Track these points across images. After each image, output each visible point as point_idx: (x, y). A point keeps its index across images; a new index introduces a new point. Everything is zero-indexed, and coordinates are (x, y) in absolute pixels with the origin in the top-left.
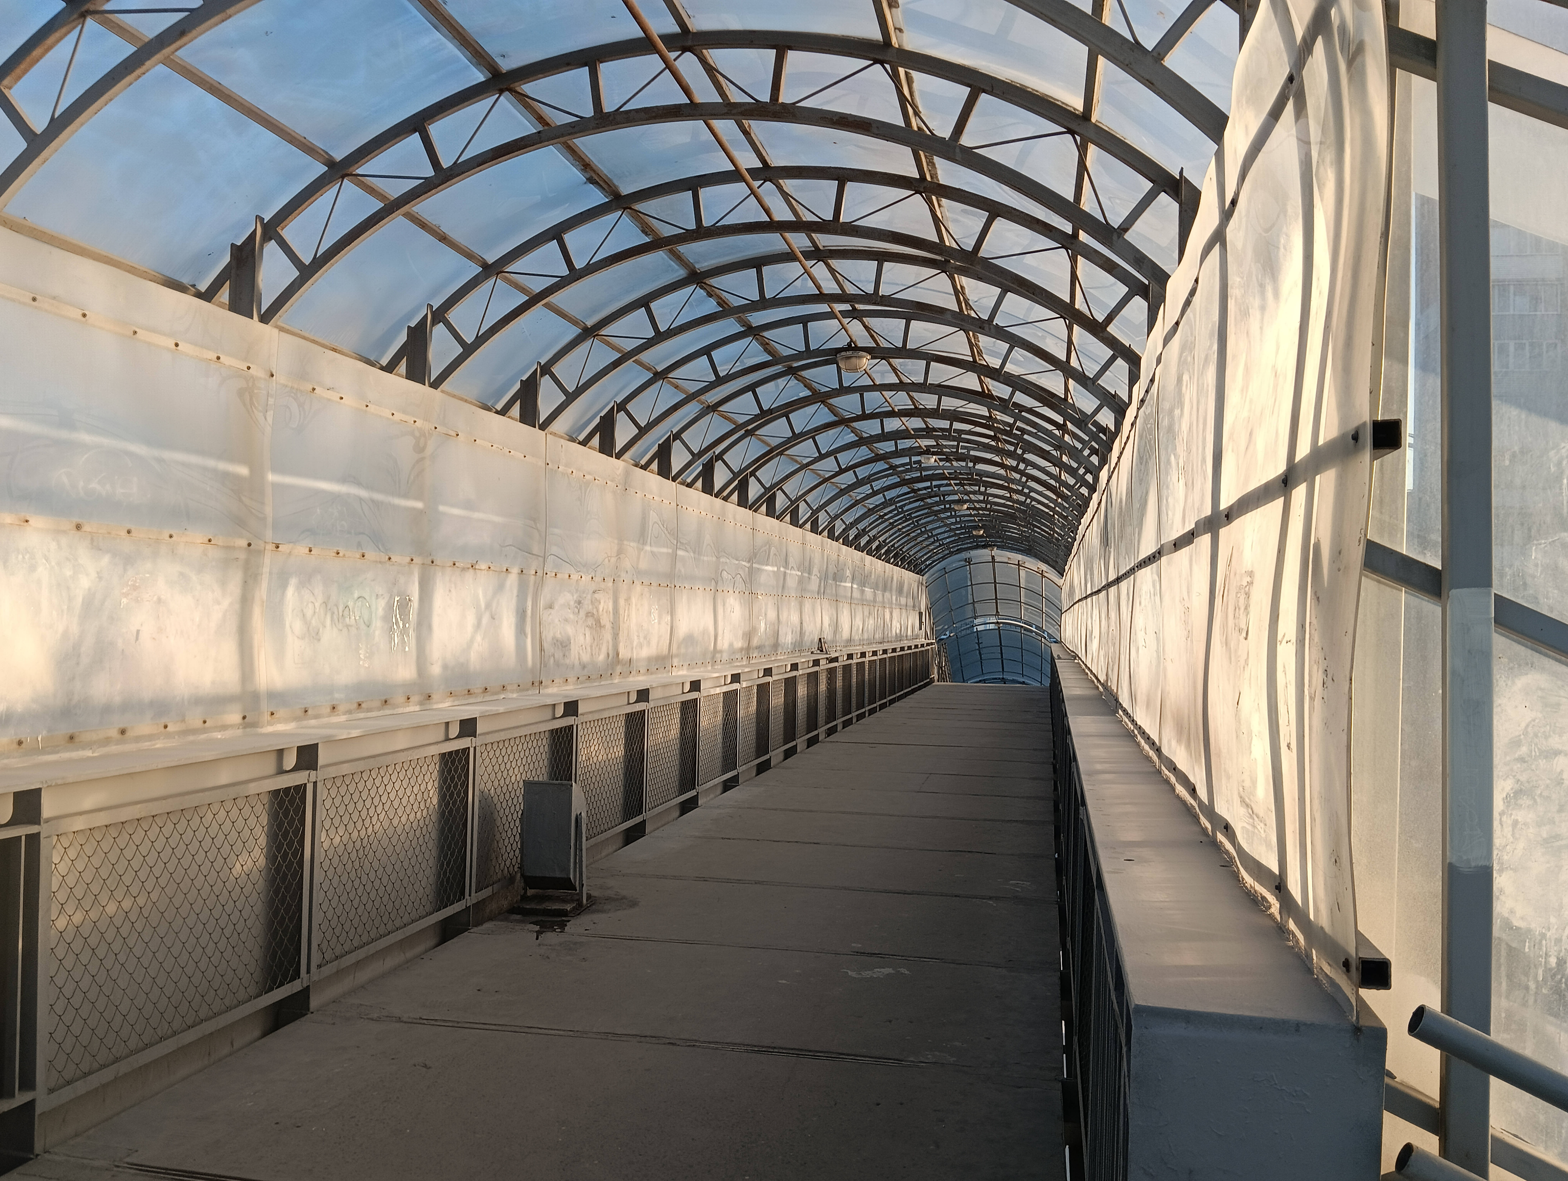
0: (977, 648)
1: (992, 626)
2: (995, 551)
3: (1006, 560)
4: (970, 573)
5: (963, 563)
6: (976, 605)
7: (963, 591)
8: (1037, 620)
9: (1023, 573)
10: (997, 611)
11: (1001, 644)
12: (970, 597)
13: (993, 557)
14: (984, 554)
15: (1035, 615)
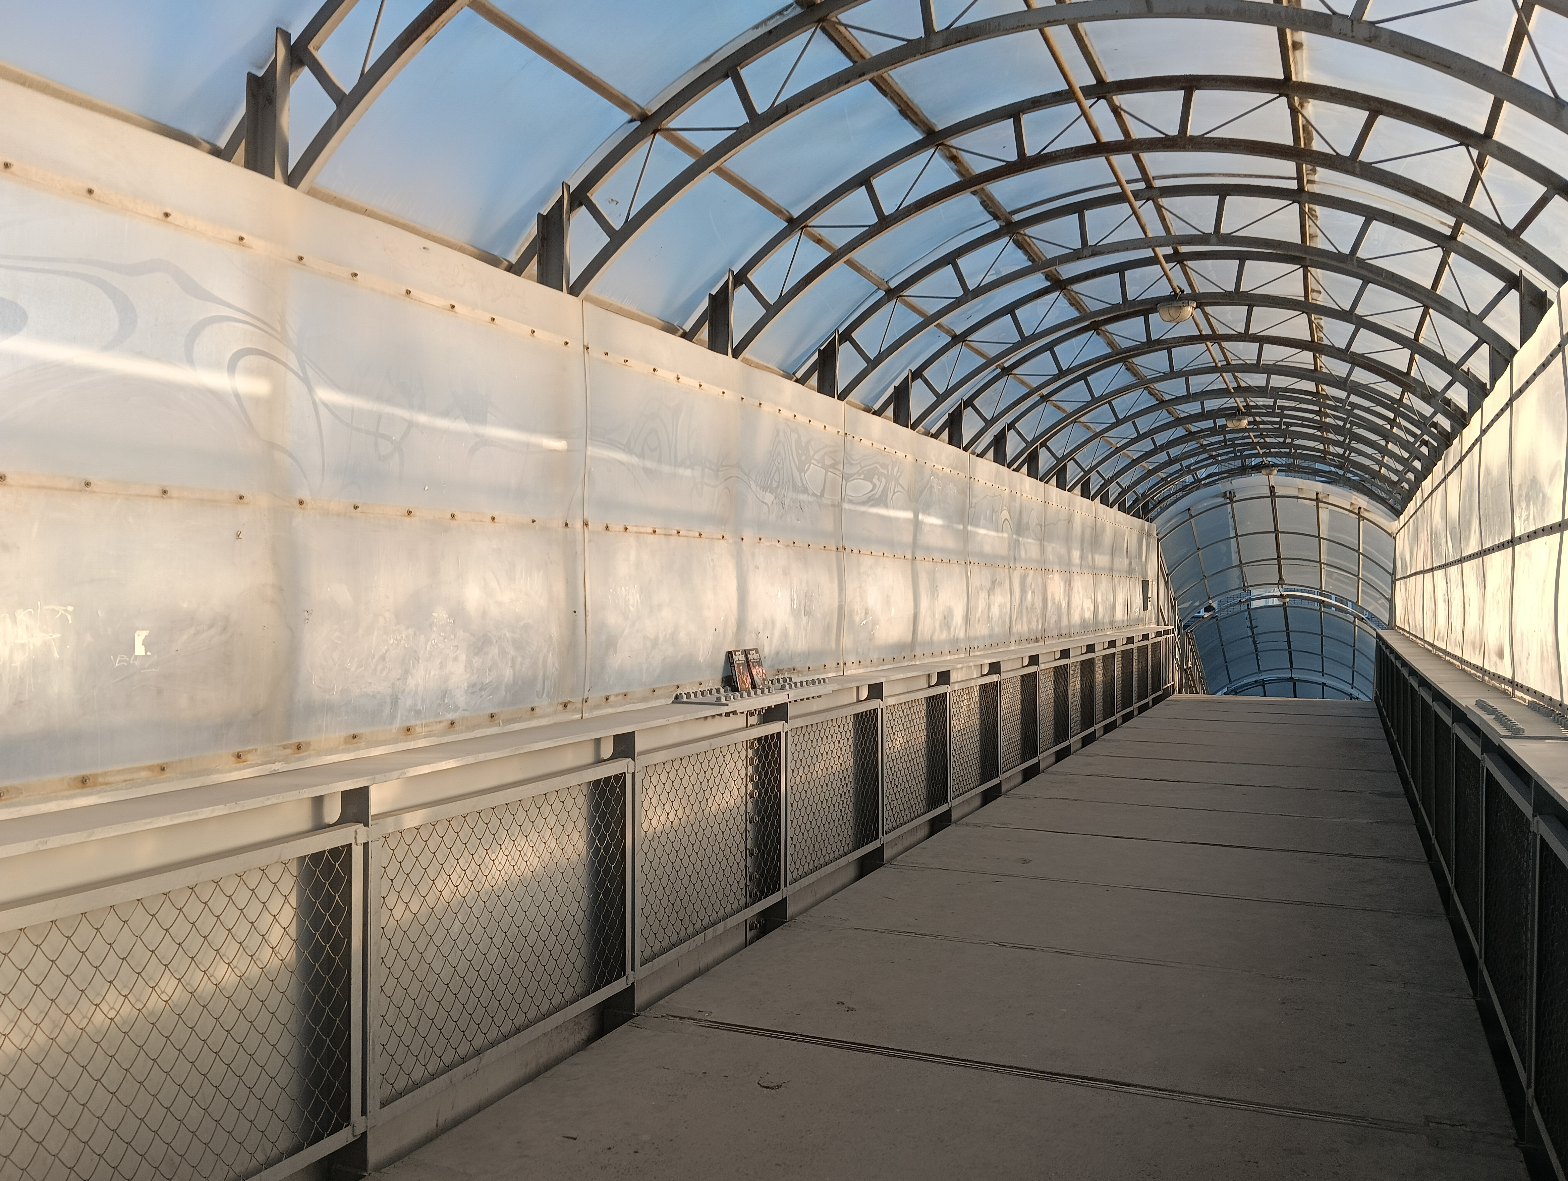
0: (1250, 634)
1: (1276, 602)
2: (1277, 478)
3: (1295, 493)
4: (1233, 517)
5: (1220, 500)
6: (1245, 569)
7: (1222, 546)
8: (1348, 592)
9: (1324, 514)
10: (1281, 578)
11: (1288, 629)
12: (1234, 556)
13: (1272, 489)
14: (1257, 482)
15: (1343, 582)
